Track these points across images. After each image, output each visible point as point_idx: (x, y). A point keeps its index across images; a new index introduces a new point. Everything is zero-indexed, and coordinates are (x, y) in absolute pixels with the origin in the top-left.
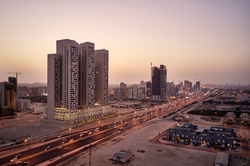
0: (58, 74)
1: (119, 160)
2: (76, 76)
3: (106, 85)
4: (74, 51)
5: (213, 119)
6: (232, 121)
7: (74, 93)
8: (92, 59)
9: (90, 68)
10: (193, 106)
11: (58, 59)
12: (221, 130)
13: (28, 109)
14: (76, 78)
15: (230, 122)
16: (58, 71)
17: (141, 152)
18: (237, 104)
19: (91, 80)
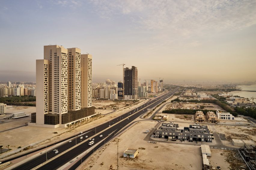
0: (47, 80)
1: (129, 157)
2: (66, 81)
3: (90, 88)
4: (64, 58)
5: (185, 117)
6: (202, 118)
7: (64, 98)
8: (78, 65)
9: (77, 73)
10: (164, 105)
11: (47, 65)
12: (199, 127)
13: (4, 114)
14: (66, 83)
15: (200, 119)
16: (47, 77)
17: (142, 149)
18: (200, 102)
19: (78, 84)
